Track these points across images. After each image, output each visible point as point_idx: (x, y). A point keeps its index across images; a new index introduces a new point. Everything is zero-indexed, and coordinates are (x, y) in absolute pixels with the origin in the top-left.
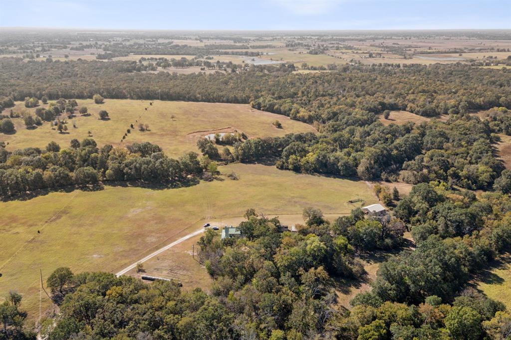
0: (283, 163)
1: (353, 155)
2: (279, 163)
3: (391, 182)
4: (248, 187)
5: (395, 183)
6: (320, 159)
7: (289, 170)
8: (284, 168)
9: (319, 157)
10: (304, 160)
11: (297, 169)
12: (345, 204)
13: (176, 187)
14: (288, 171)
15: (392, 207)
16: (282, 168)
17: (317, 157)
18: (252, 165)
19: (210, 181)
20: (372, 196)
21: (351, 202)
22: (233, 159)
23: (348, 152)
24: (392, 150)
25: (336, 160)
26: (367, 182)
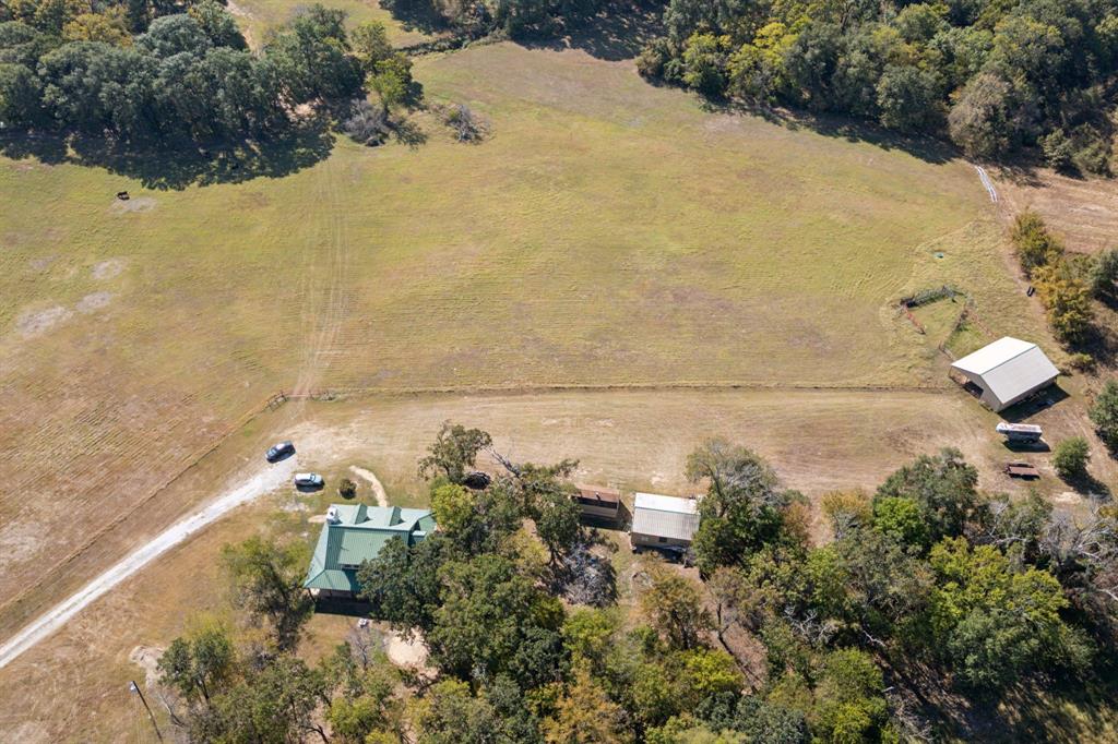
0: (666, 56)
1: (940, 36)
2: (649, 56)
3: (1080, 177)
4: (509, 187)
5: (1096, 180)
6: (808, 56)
7: (685, 86)
8: (668, 77)
9: (805, 51)
10: (743, 55)
11: (714, 89)
12: (886, 314)
13: (237, 172)
14: (679, 91)
15: (1087, 358)
16: (657, 75)
17: (798, 50)
18: (549, 52)
19: (375, 144)
20: (997, 258)
21: (911, 304)
22: (486, 18)
23: (922, 21)
24: (1101, 17)
25: (872, 65)
26: (980, 170)
